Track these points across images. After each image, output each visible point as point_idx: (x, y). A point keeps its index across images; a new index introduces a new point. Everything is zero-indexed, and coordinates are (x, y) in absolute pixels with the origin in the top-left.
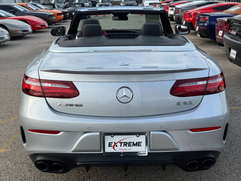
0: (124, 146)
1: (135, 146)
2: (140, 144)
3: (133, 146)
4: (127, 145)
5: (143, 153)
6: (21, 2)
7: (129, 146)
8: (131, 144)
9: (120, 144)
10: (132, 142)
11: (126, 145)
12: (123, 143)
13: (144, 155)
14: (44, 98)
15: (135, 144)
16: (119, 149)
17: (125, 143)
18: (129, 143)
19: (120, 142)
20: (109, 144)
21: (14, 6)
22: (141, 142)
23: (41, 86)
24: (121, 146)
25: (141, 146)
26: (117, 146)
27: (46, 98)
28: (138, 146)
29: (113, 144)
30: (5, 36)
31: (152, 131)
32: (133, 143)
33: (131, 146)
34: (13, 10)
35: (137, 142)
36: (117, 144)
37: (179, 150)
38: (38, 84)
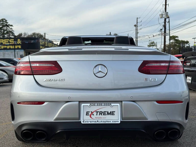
0: (99, 115)
1: (109, 115)
2: (114, 113)
3: (107, 115)
4: (103, 114)
5: (116, 121)
6: (19, 58)
7: (104, 115)
8: (106, 113)
9: (96, 113)
10: (106, 112)
11: (101, 114)
12: (98, 112)
13: (117, 123)
14: (32, 76)
15: (109, 113)
16: (95, 117)
17: (100, 112)
18: (104, 112)
19: (96, 111)
20: (87, 113)
21: (14, 59)
22: (115, 112)
23: (31, 66)
24: (97, 115)
25: (114, 115)
26: (93, 115)
27: (34, 75)
28: (112, 115)
29: (90, 113)
30: (4, 77)
31: (123, 101)
32: (108, 112)
33: (106, 115)
34: (13, 62)
35: (111, 112)
36: (93, 113)
37: (147, 120)
38: (28, 65)
